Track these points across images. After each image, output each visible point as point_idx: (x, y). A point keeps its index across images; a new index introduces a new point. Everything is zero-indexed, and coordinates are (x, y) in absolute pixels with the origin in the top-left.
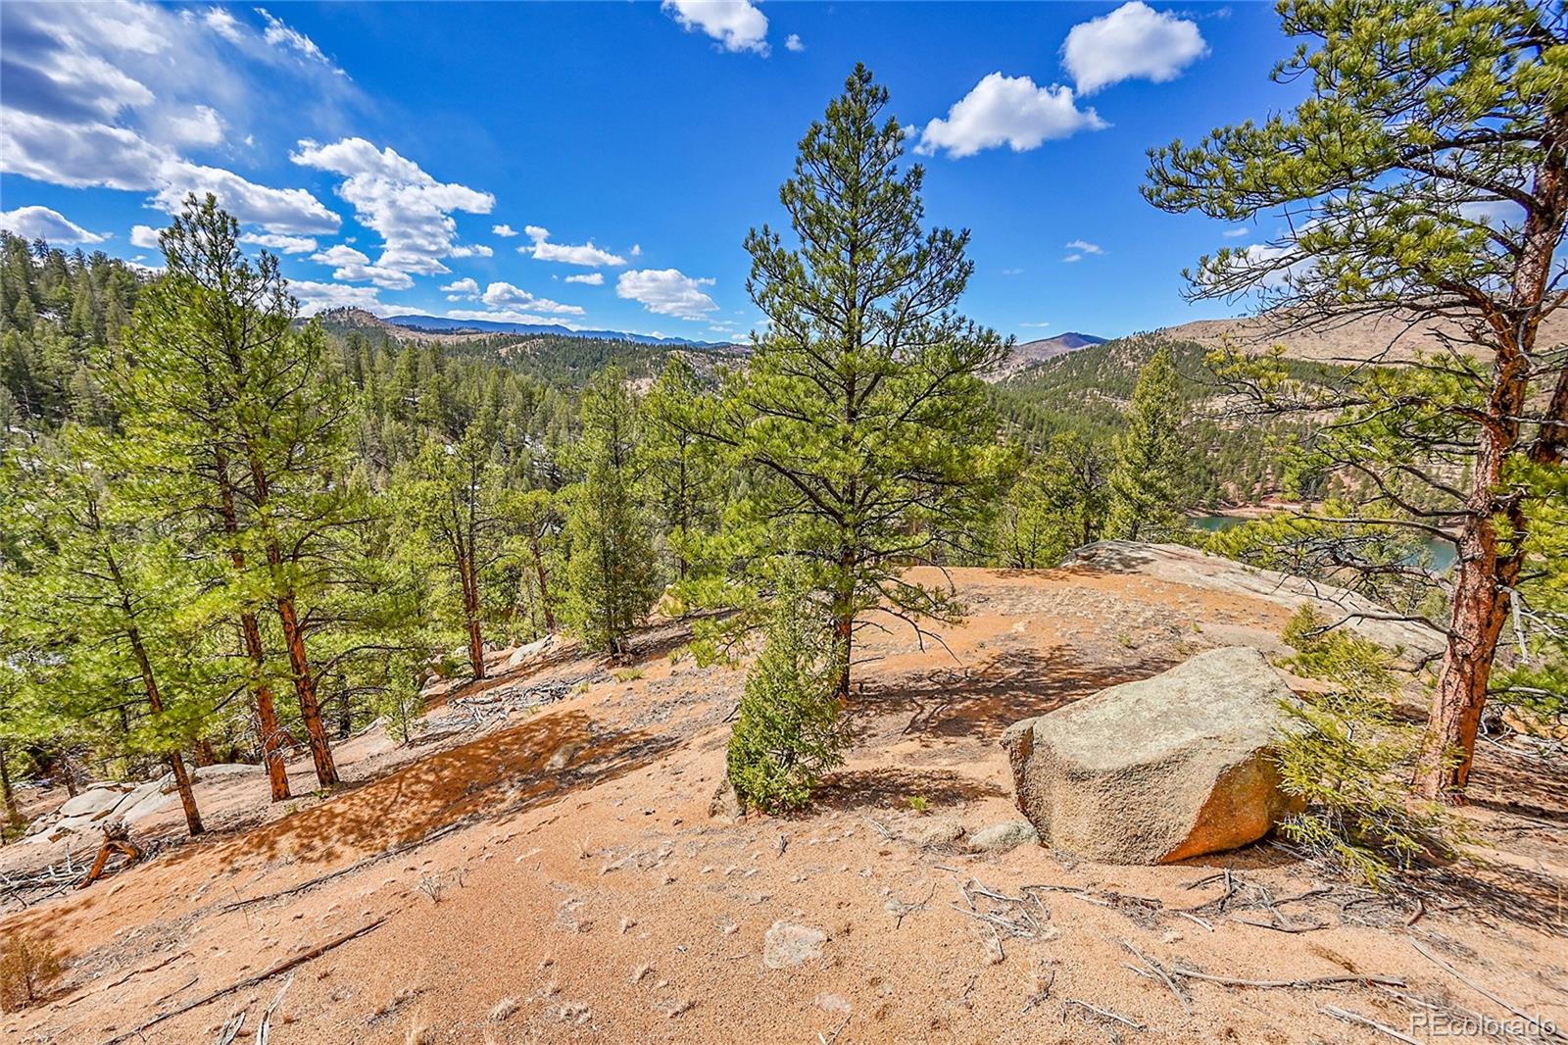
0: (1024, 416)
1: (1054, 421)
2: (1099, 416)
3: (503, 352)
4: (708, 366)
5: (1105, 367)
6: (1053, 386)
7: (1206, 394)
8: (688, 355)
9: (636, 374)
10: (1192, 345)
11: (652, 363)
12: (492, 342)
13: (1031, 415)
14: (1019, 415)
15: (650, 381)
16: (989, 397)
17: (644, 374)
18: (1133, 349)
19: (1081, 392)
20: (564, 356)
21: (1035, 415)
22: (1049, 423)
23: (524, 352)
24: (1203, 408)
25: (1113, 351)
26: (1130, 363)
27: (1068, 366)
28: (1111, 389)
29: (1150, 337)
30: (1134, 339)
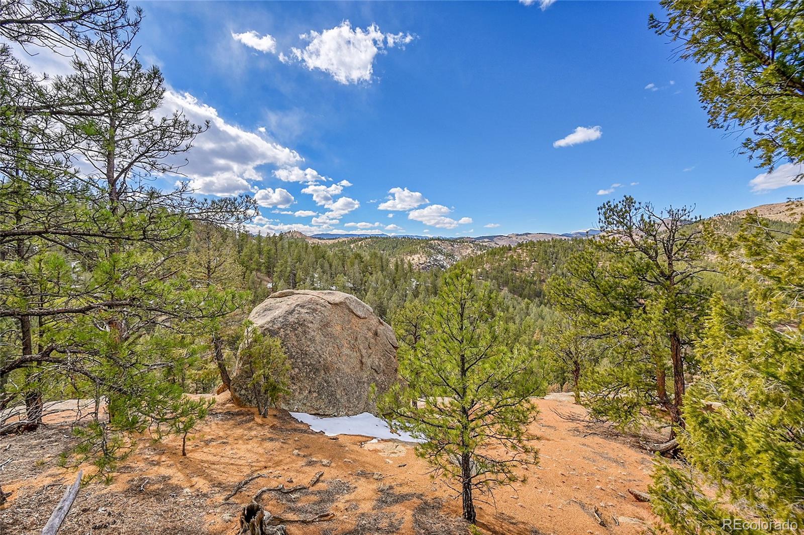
3: (352, 246)
4: (450, 248)
8: (440, 243)
9: (411, 253)
11: (421, 247)
12: (348, 241)
15: (419, 256)
17: (416, 252)
20: (379, 246)
23: (361, 245)
30: (715, 218)
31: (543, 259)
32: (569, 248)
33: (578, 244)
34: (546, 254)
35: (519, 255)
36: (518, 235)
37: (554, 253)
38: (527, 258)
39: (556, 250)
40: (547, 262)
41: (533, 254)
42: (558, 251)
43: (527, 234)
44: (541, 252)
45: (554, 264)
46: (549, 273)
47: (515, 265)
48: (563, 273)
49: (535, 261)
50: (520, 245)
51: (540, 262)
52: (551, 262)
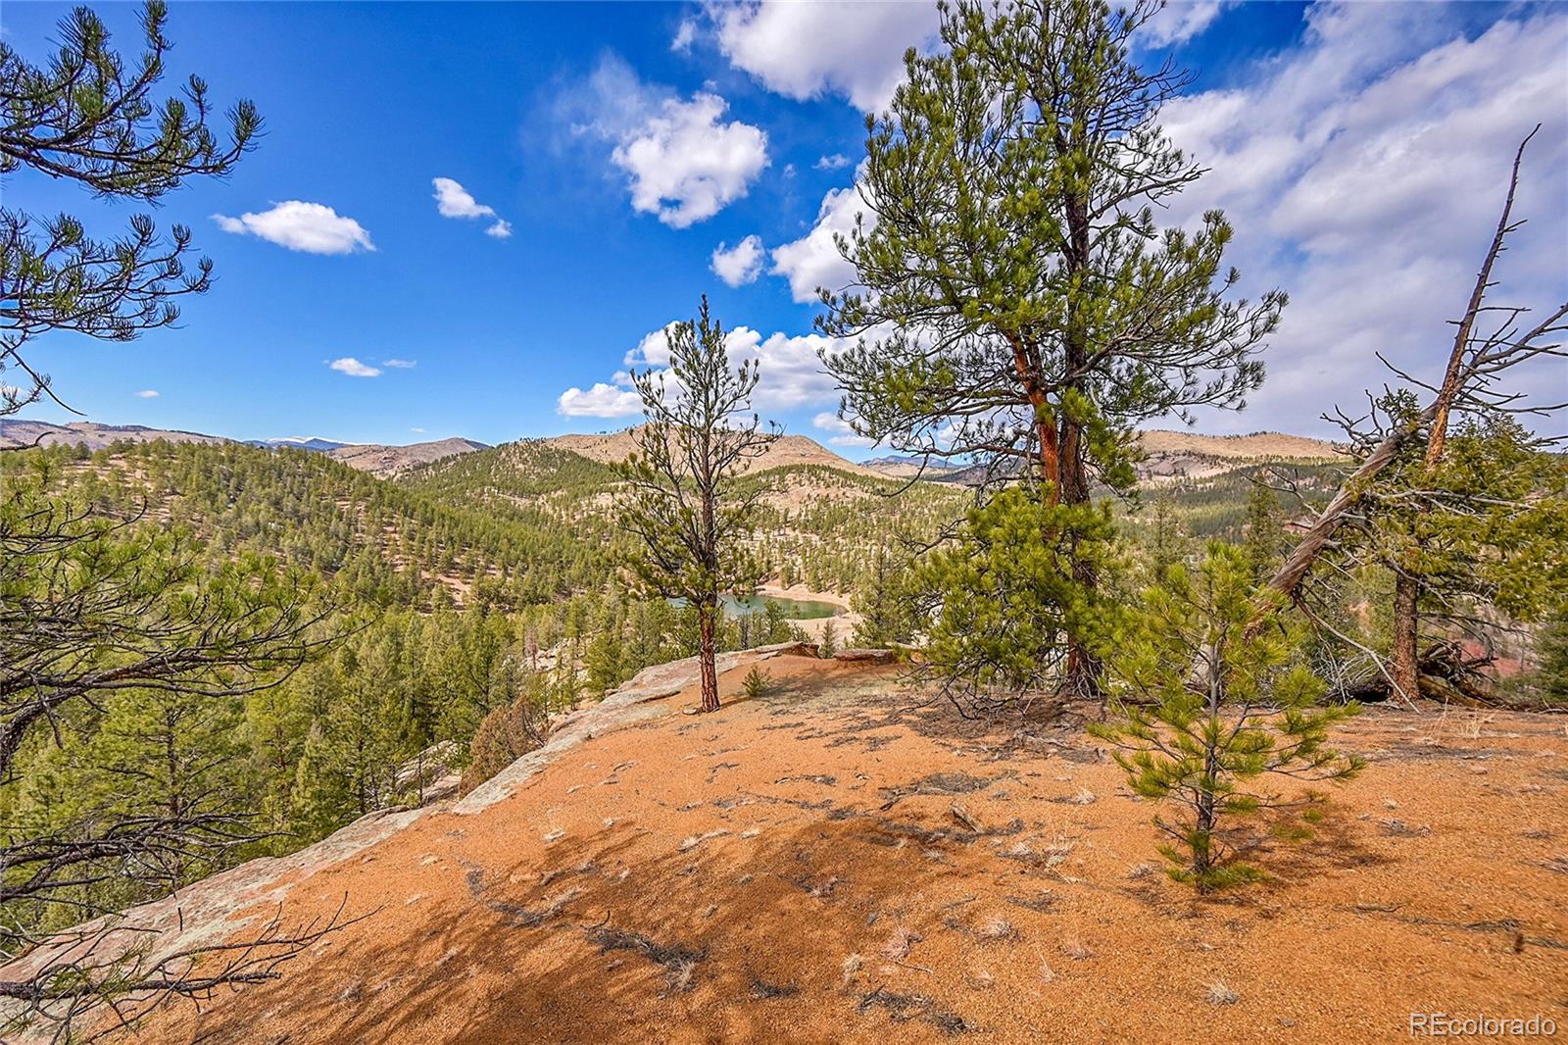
0: (420, 510)
1: (456, 515)
2: (500, 514)
5: (497, 469)
6: (447, 485)
7: (591, 492)
10: (571, 453)
13: (429, 509)
14: (414, 510)
16: (374, 490)
18: (522, 453)
19: (479, 490)
21: (433, 510)
22: (451, 518)
24: (591, 504)
25: (504, 454)
26: (521, 466)
27: (461, 466)
28: (508, 488)
29: (535, 443)
30: (521, 444)
31: (199, 488)
32: (272, 467)
33: (296, 461)
34: (208, 478)
35: (121, 475)
36: (105, 428)
37: (232, 475)
38: (148, 485)
39: (237, 468)
40: (212, 497)
41: (169, 474)
42: (245, 471)
43: (137, 429)
44: (194, 471)
45: (234, 501)
46: (218, 522)
47: (104, 500)
48: (258, 524)
49: (174, 493)
50: (124, 449)
51: (189, 494)
52: (223, 497)
